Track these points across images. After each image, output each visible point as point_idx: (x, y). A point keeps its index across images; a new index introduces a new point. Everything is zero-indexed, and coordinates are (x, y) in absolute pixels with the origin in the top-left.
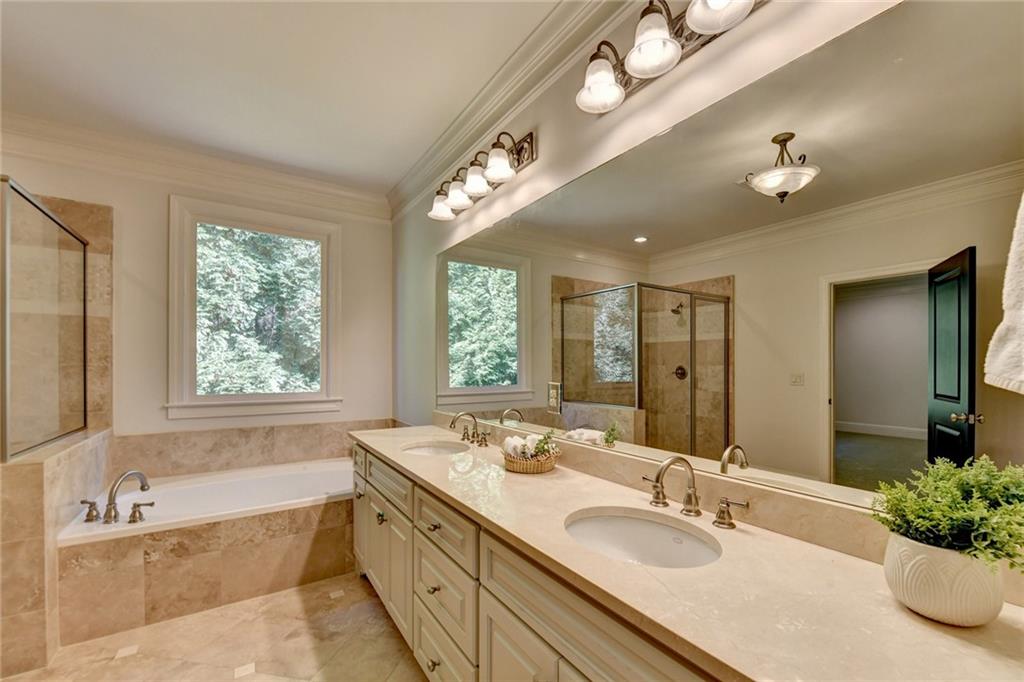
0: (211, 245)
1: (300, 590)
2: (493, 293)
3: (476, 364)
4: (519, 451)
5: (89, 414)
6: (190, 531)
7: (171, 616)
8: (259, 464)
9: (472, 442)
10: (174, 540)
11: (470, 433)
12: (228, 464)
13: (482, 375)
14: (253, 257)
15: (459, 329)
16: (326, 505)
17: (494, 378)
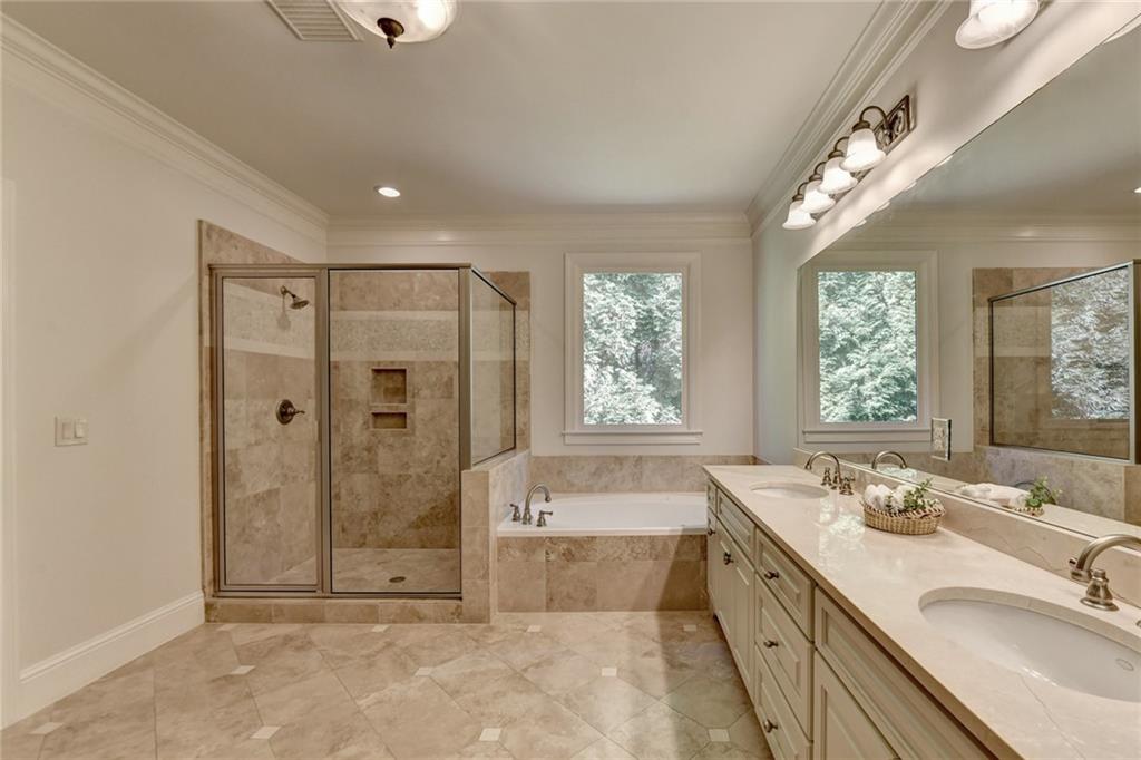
0: (599, 289)
1: (659, 616)
2: (890, 301)
3: (865, 393)
4: (883, 502)
5: (517, 437)
6: (576, 541)
7: (563, 610)
8: (630, 490)
9: (834, 488)
10: (565, 546)
11: (832, 478)
12: (606, 487)
13: (873, 408)
14: (632, 296)
15: (842, 351)
16: (682, 536)
17: (891, 411)
